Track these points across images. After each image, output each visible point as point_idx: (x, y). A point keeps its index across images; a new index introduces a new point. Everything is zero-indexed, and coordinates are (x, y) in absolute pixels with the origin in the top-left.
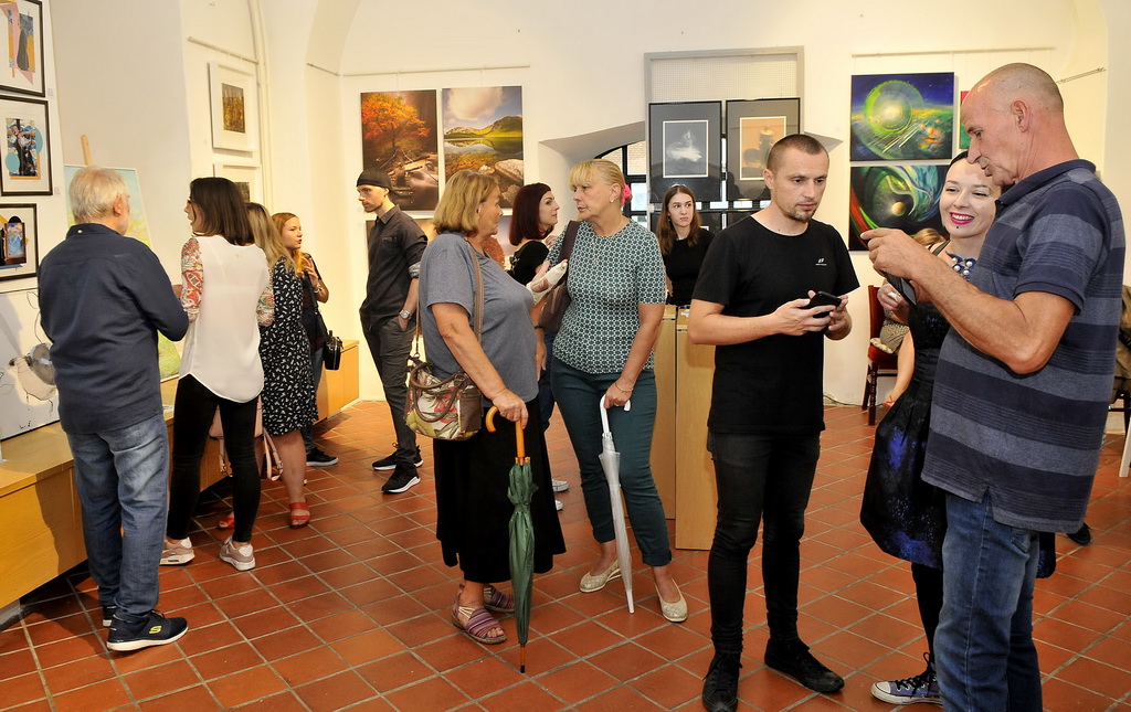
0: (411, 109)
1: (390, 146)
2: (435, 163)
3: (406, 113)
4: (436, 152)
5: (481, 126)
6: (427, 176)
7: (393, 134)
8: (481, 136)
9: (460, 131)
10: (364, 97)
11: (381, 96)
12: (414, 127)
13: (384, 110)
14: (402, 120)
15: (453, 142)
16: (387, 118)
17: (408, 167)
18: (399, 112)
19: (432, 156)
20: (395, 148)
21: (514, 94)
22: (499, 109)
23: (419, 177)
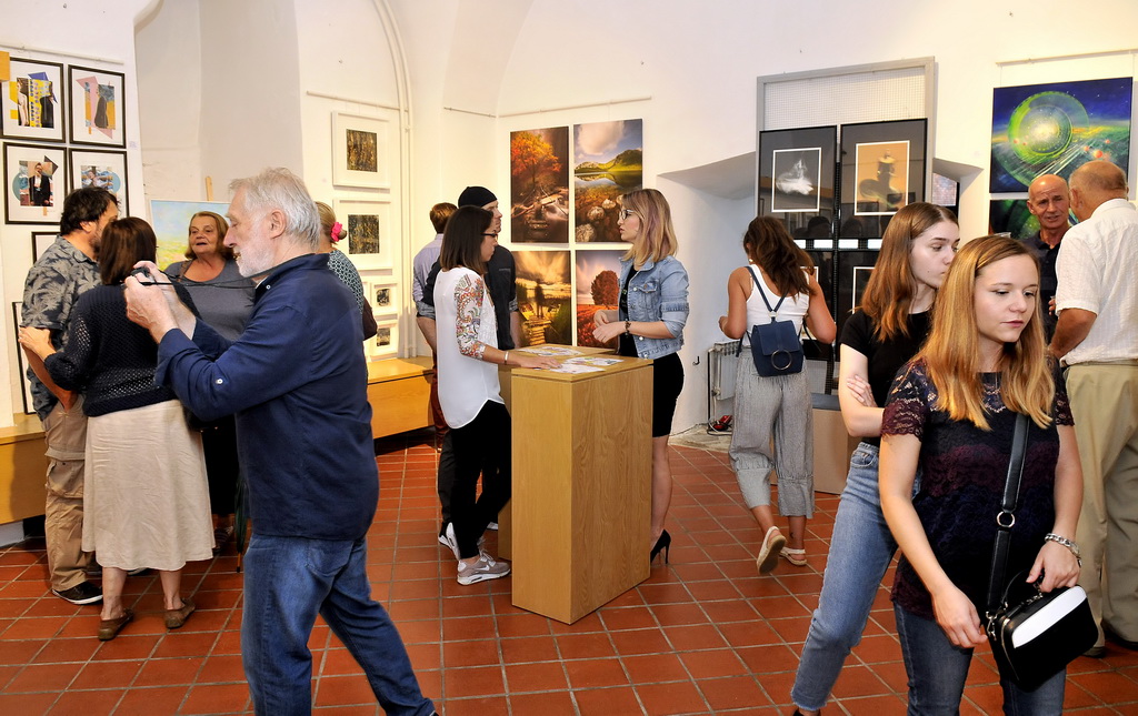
0: (547, 146)
1: (531, 181)
2: (566, 197)
3: (544, 149)
4: (567, 186)
5: (605, 160)
6: (558, 210)
7: (533, 170)
8: (605, 170)
9: (587, 165)
10: (513, 135)
11: (525, 135)
12: (550, 163)
13: (527, 147)
14: (541, 157)
15: (581, 177)
16: (530, 154)
17: (544, 201)
18: (539, 149)
19: (563, 191)
20: (535, 183)
21: (635, 127)
22: (621, 143)
23: (552, 210)
